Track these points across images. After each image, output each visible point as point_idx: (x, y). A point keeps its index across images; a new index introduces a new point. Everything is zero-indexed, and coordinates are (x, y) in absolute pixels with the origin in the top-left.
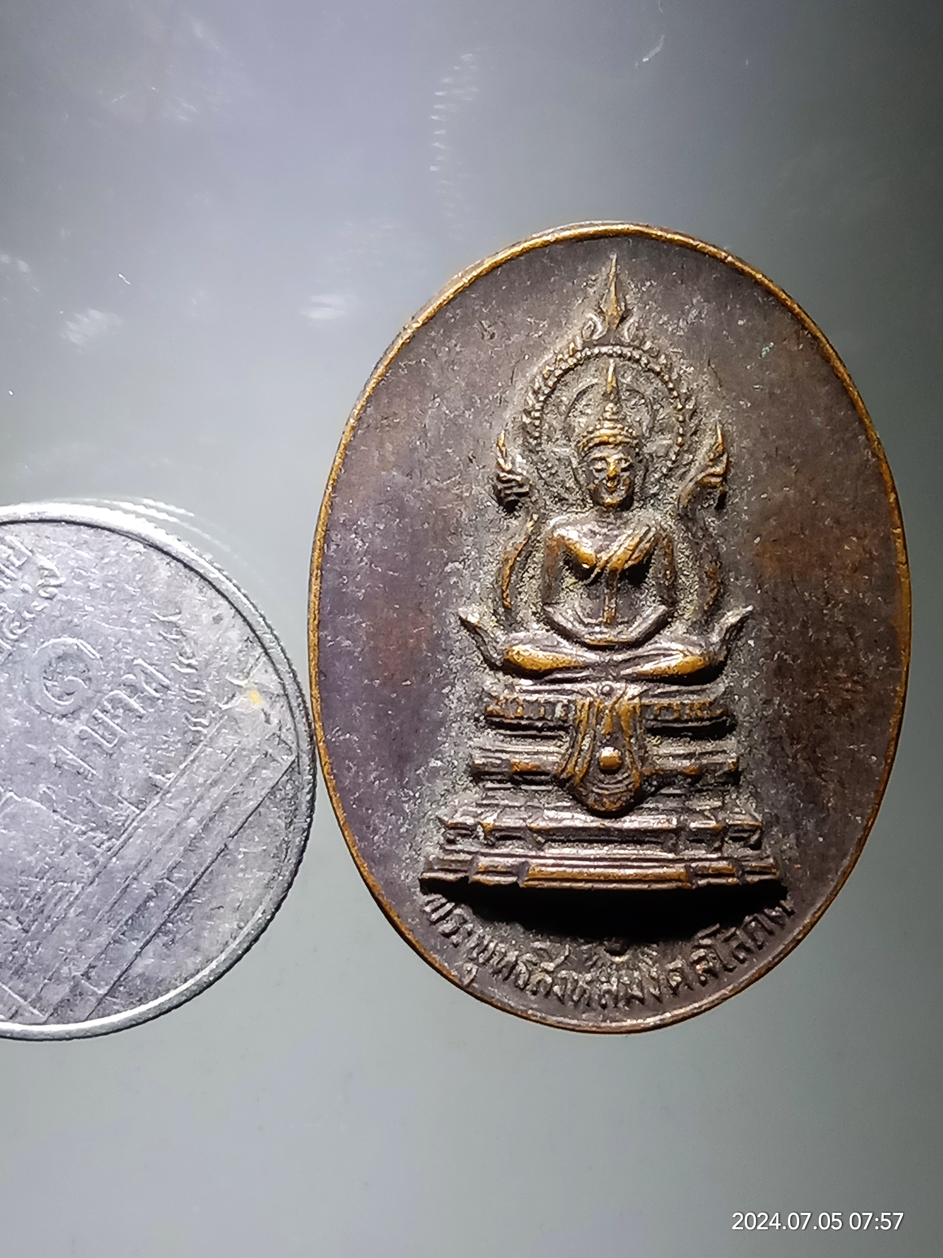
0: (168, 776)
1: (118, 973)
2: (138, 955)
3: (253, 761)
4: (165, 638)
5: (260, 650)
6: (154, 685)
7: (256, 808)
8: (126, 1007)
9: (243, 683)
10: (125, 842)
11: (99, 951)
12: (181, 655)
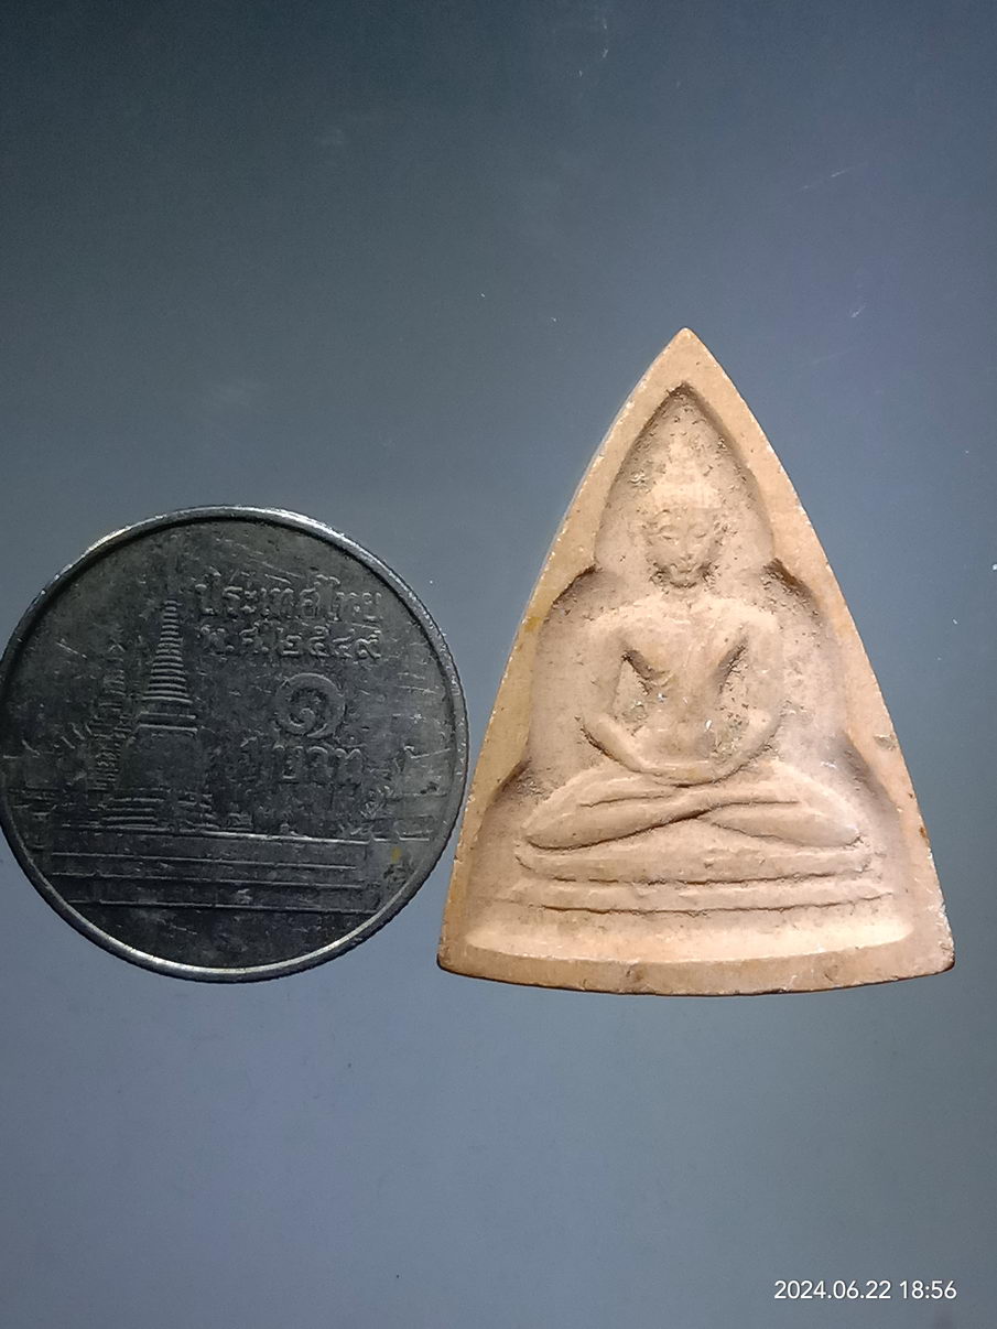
0: (293, 833)
1: (124, 903)
2: (148, 907)
3: (350, 886)
4: (391, 759)
6: (351, 776)
7: (317, 912)
8: (101, 927)
9: (400, 838)
10: (222, 838)
11: (129, 877)
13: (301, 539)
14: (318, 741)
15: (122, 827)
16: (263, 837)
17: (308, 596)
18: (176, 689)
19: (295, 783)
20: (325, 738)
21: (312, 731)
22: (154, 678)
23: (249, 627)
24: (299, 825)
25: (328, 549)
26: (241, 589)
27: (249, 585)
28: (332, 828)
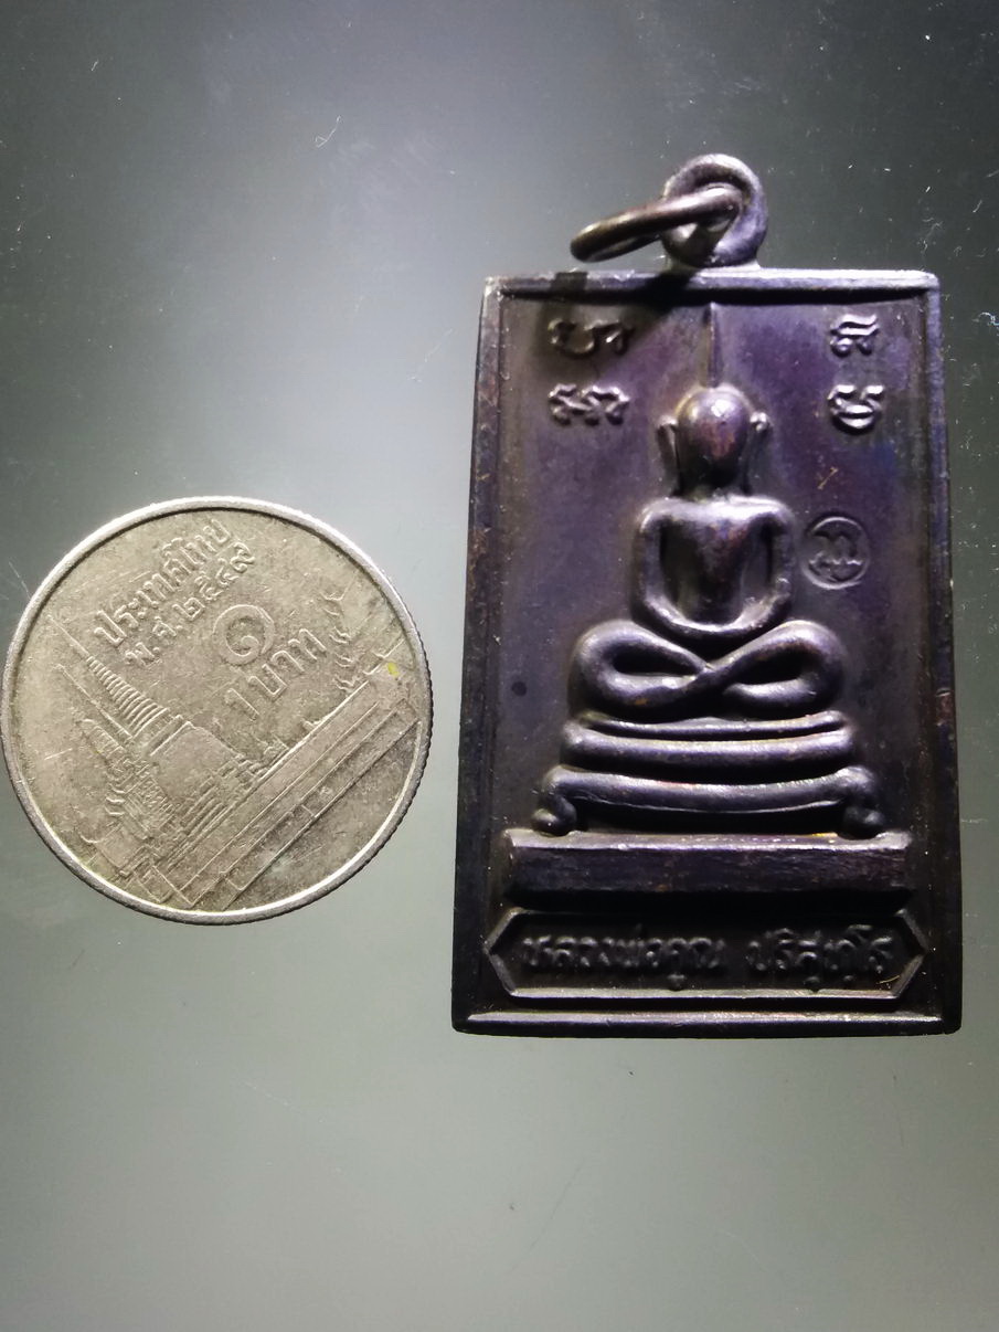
0: (316, 723)
1: (256, 875)
2: (274, 862)
3: (385, 718)
4: (328, 614)
5: (400, 632)
6: (314, 650)
7: (382, 757)
8: (257, 905)
9: (384, 657)
10: (274, 772)
11: (242, 855)
12: (340, 628)
13: (129, 536)
14: (271, 650)
15: (205, 831)
16: (300, 744)
17: (170, 567)
18: (149, 711)
19: (283, 693)
20: (274, 643)
21: (260, 648)
22: (128, 717)
23: (153, 624)
24: (314, 715)
25: (151, 524)
26: (124, 606)
27: (125, 598)
28: (336, 694)
